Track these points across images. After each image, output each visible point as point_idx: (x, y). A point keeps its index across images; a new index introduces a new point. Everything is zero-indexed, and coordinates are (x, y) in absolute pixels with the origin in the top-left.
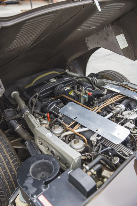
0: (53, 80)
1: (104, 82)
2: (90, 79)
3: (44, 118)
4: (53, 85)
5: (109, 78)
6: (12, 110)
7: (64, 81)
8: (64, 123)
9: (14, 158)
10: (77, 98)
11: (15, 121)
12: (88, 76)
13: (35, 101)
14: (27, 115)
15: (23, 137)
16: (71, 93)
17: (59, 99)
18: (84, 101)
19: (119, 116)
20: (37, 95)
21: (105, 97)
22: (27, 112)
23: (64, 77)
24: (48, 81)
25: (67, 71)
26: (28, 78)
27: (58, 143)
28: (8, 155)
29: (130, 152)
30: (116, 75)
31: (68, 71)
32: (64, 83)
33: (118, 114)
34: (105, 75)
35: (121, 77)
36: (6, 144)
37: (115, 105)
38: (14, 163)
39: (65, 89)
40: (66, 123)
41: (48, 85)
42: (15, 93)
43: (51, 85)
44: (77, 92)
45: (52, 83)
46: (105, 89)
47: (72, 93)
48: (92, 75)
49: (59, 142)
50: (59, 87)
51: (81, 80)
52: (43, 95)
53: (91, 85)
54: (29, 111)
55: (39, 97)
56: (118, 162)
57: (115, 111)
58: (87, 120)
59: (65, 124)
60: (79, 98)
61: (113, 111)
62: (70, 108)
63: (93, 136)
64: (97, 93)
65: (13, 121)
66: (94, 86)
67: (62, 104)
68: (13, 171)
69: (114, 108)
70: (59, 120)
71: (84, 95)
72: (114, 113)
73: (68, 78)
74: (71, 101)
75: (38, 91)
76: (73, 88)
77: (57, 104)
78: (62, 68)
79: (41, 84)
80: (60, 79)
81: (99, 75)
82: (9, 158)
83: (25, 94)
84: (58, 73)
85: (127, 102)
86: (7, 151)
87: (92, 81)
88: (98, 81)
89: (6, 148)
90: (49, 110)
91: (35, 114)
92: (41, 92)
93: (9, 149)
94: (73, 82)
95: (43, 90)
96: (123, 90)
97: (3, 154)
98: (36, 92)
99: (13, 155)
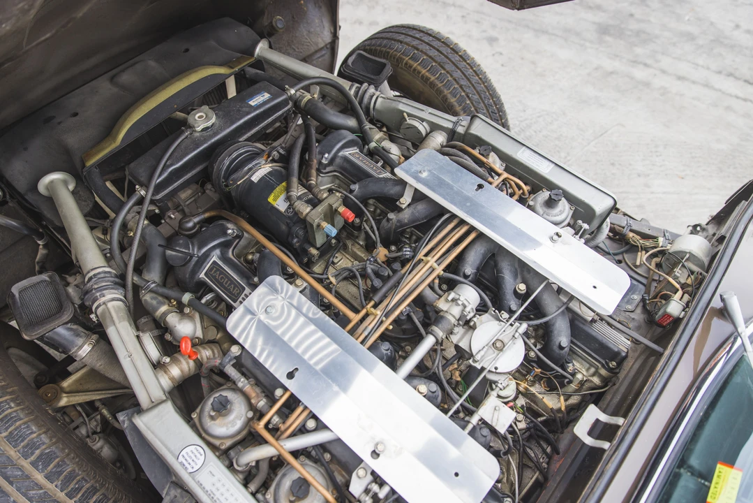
1: (402, 112)
2: (352, 92)
3: (181, 308)
4: (206, 143)
6: (45, 281)
7: (248, 114)
8: (248, 389)
9: (83, 486)
10: (301, 233)
11: (69, 329)
13: (137, 225)
16: (275, 199)
19: (458, 334)
20: (142, 198)
21: (406, 216)
22: (103, 299)
25: (261, 48)
28: (50, 488)
31: (266, 46)
36: (38, 453)
39: (255, 171)
42: (52, 182)
43: (197, 145)
44: (299, 206)
46: (408, 185)
47: (279, 201)
49: (231, 499)
50: (227, 162)
52: (170, 189)
57: (444, 326)
59: (254, 398)
60: (305, 227)
61: (436, 328)
63: (360, 472)
66: (368, 126)
69: (442, 305)
70: (230, 369)
71: (326, 226)
73: (266, 95)
77: (225, 247)
82: (60, 496)
84: (221, 71)
85: (485, 251)
86: (47, 477)
87: (356, 103)
88: (382, 102)
89: (41, 467)
90: (197, 276)
91: (143, 296)
92: (159, 183)
93: (55, 467)
94: (286, 109)
95: (166, 174)
96: (473, 184)
97: (34, 492)
98: (137, 187)
99: (75, 481)
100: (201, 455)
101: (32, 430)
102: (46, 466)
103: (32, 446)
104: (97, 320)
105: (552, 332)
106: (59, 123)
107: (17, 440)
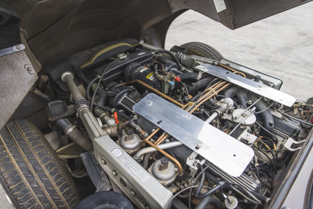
0: (122, 56)
1: (194, 59)
2: (174, 55)
3: (110, 114)
4: (123, 63)
5: (197, 53)
6: (60, 103)
7: (138, 57)
8: (140, 130)
9: (63, 182)
10: (159, 86)
11: (66, 121)
12: (170, 50)
13: (96, 87)
14: (83, 113)
15: (79, 143)
16: (149, 77)
17: (132, 87)
18: (169, 89)
19: (226, 117)
20: (99, 79)
21: (199, 83)
22: (82, 106)
23: (138, 51)
24: (116, 56)
25: (141, 42)
26: (87, 52)
27: (131, 169)
28: (51, 179)
29: (252, 183)
30: (207, 50)
31: (143, 42)
32: (138, 61)
33: (225, 114)
34: (192, 50)
35: (213, 51)
36: (48, 162)
37: (219, 99)
38: (64, 190)
39: (141, 70)
40: (144, 131)
41: (116, 63)
42: (66, 75)
43: (120, 64)
44: (159, 76)
45: (121, 60)
46: (200, 72)
47: (151, 77)
48: (176, 49)
49: (134, 167)
50: (131, 67)
51: (161, 55)
52: (109, 78)
53: (175, 64)
54: (86, 106)
55: (102, 81)
56: (236, 207)
57: (221, 109)
58: (178, 127)
59: (143, 133)
60: (161, 84)
61: (217, 110)
62: (151, 104)
63: (191, 157)
64: (186, 76)
65: (62, 121)
66: (180, 65)
67: (136, 93)
68: (62, 203)
69: (218, 104)
70: (133, 124)
71: (169, 81)
72: (219, 113)
73: (144, 53)
74: (151, 91)
75: (100, 72)
76: (152, 69)
77: (129, 93)
78: (135, 39)
79: (105, 61)
80: (133, 55)
81: (185, 49)
82: (54, 184)
83: (82, 76)
84: (129, 45)
85: (232, 92)
86: (50, 173)
87: (176, 57)
88: (185, 57)
89: (49, 168)
90: (118, 103)
91: (96, 110)
92: (105, 74)
93: (54, 170)
94: (151, 58)
95: (108, 71)
96: (225, 72)
97: (44, 178)
98: (98, 75)
99: (60, 179)
100: (121, 152)
101: (48, 153)
102: (50, 169)
103: (47, 159)
104: (78, 116)
105: (265, 119)
106: (71, 60)
107: (42, 155)
